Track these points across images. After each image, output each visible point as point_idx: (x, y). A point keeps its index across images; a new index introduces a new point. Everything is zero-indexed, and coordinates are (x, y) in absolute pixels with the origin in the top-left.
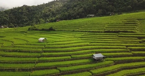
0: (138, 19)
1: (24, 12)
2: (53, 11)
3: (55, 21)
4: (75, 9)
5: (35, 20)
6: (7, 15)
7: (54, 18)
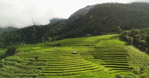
0: (102, 39)
1: (34, 31)
2: (59, 30)
3: (61, 39)
4: (77, 30)
5: (43, 38)
6: (19, 34)
7: (60, 37)
